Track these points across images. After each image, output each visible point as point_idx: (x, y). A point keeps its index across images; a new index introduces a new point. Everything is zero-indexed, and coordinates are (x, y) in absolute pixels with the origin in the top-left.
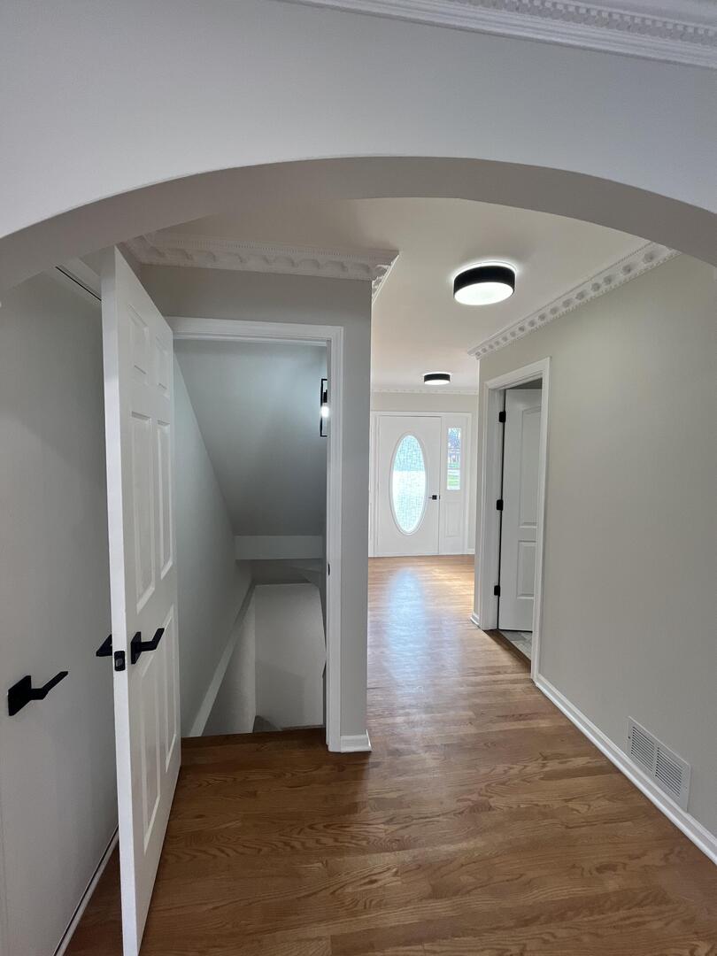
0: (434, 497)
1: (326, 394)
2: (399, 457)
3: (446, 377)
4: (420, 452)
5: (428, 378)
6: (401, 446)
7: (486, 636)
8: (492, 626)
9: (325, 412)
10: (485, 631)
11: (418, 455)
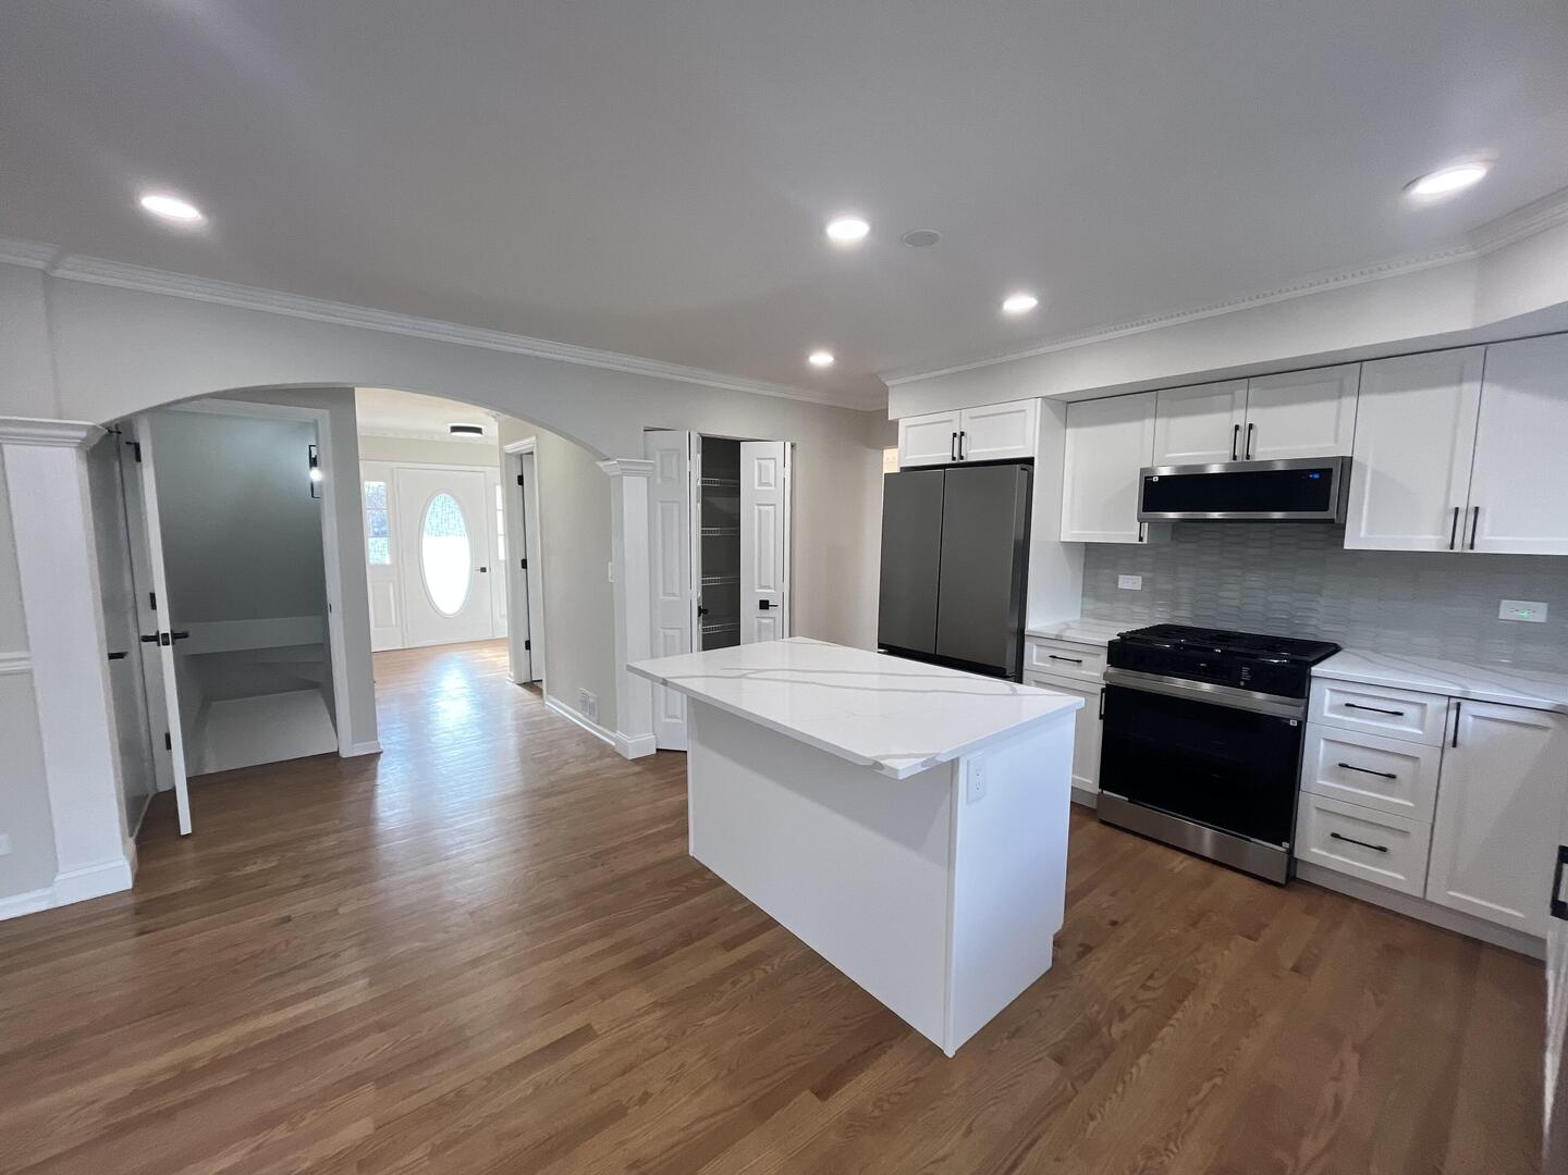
0: (483, 570)
1: (315, 459)
2: (431, 521)
3: (478, 430)
4: (458, 514)
5: (455, 429)
6: (432, 506)
7: (522, 690)
8: (526, 679)
9: (316, 475)
10: (519, 685)
11: (457, 520)
